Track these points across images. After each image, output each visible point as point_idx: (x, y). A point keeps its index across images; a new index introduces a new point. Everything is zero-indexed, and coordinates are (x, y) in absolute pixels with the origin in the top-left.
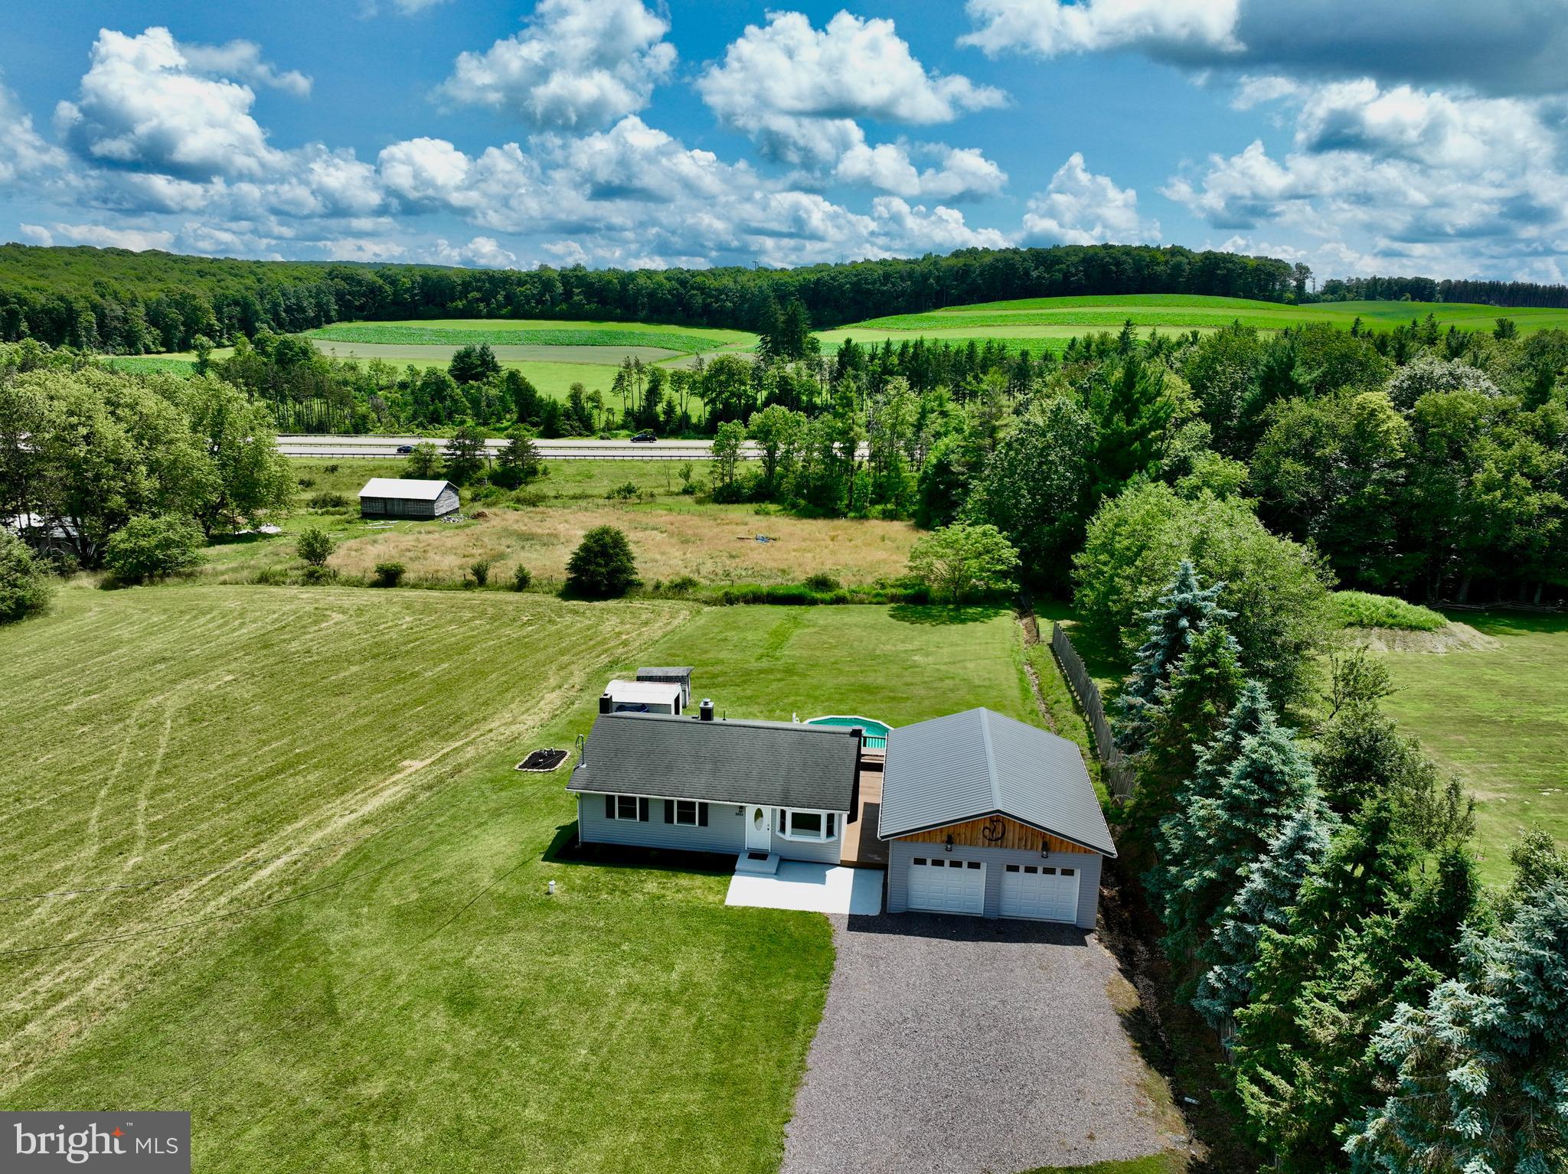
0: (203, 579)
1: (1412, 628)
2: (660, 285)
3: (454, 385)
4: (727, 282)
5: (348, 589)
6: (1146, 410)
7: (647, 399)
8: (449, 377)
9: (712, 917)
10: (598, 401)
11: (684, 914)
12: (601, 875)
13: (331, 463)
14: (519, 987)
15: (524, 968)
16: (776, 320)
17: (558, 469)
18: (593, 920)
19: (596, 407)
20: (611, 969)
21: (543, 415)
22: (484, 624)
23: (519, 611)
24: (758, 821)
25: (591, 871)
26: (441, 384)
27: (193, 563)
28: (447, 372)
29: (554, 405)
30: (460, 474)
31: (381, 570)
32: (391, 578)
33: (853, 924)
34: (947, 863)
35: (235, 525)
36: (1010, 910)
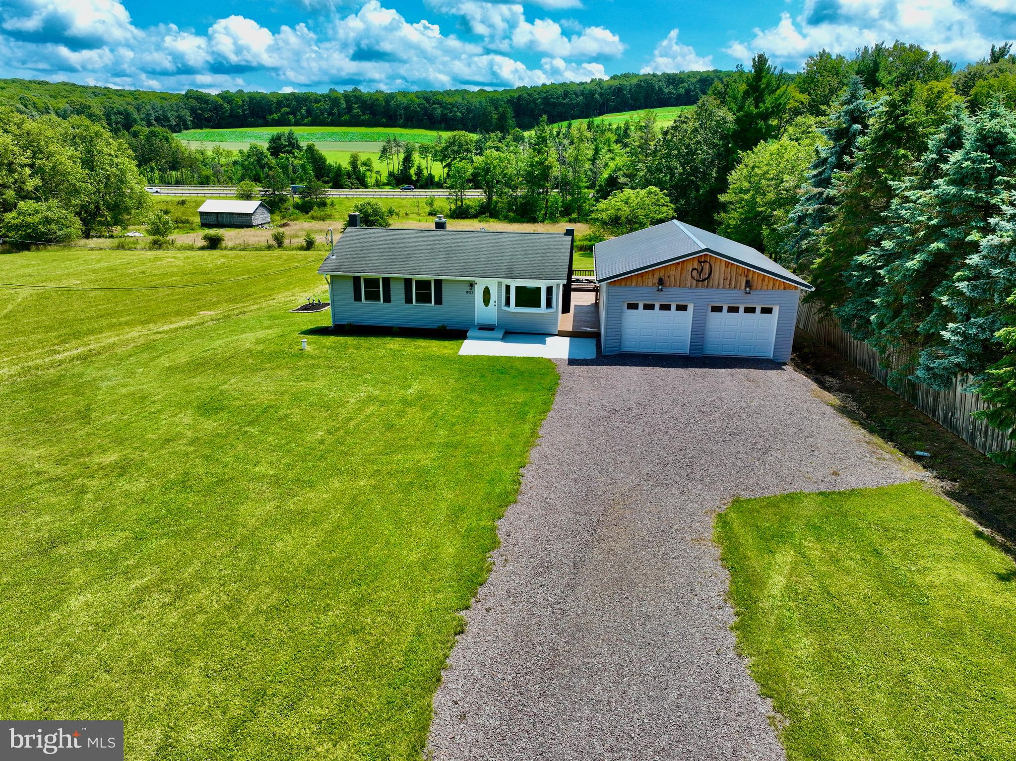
2: (412, 101)
3: (270, 157)
4: (458, 99)
6: (770, 99)
7: (403, 165)
8: (266, 152)
9: (446, 361)
10: (369, 166)
11: (421, 359)
12: (350, 340)
13: (181, 199)
14: (266, 399)
15: (272, 389)
16: (492, 118)
17: (340, 203)
18: (339, 363)
19: (368, 170)
20: (352, 388)
21: (332, 175)
22: (279, 262)
23: (306, 257)
24: (486, 301)
25: (341, 339)
26: (260, 155)
27: (68, 237)
28: (265, 148)
29: (339, 169)
30: (272, 205)
31: (206, 238)
32: (213, 244)
33: (573, 362)
34: (657, 307)
35: (109, 229)
36: (712, 348)
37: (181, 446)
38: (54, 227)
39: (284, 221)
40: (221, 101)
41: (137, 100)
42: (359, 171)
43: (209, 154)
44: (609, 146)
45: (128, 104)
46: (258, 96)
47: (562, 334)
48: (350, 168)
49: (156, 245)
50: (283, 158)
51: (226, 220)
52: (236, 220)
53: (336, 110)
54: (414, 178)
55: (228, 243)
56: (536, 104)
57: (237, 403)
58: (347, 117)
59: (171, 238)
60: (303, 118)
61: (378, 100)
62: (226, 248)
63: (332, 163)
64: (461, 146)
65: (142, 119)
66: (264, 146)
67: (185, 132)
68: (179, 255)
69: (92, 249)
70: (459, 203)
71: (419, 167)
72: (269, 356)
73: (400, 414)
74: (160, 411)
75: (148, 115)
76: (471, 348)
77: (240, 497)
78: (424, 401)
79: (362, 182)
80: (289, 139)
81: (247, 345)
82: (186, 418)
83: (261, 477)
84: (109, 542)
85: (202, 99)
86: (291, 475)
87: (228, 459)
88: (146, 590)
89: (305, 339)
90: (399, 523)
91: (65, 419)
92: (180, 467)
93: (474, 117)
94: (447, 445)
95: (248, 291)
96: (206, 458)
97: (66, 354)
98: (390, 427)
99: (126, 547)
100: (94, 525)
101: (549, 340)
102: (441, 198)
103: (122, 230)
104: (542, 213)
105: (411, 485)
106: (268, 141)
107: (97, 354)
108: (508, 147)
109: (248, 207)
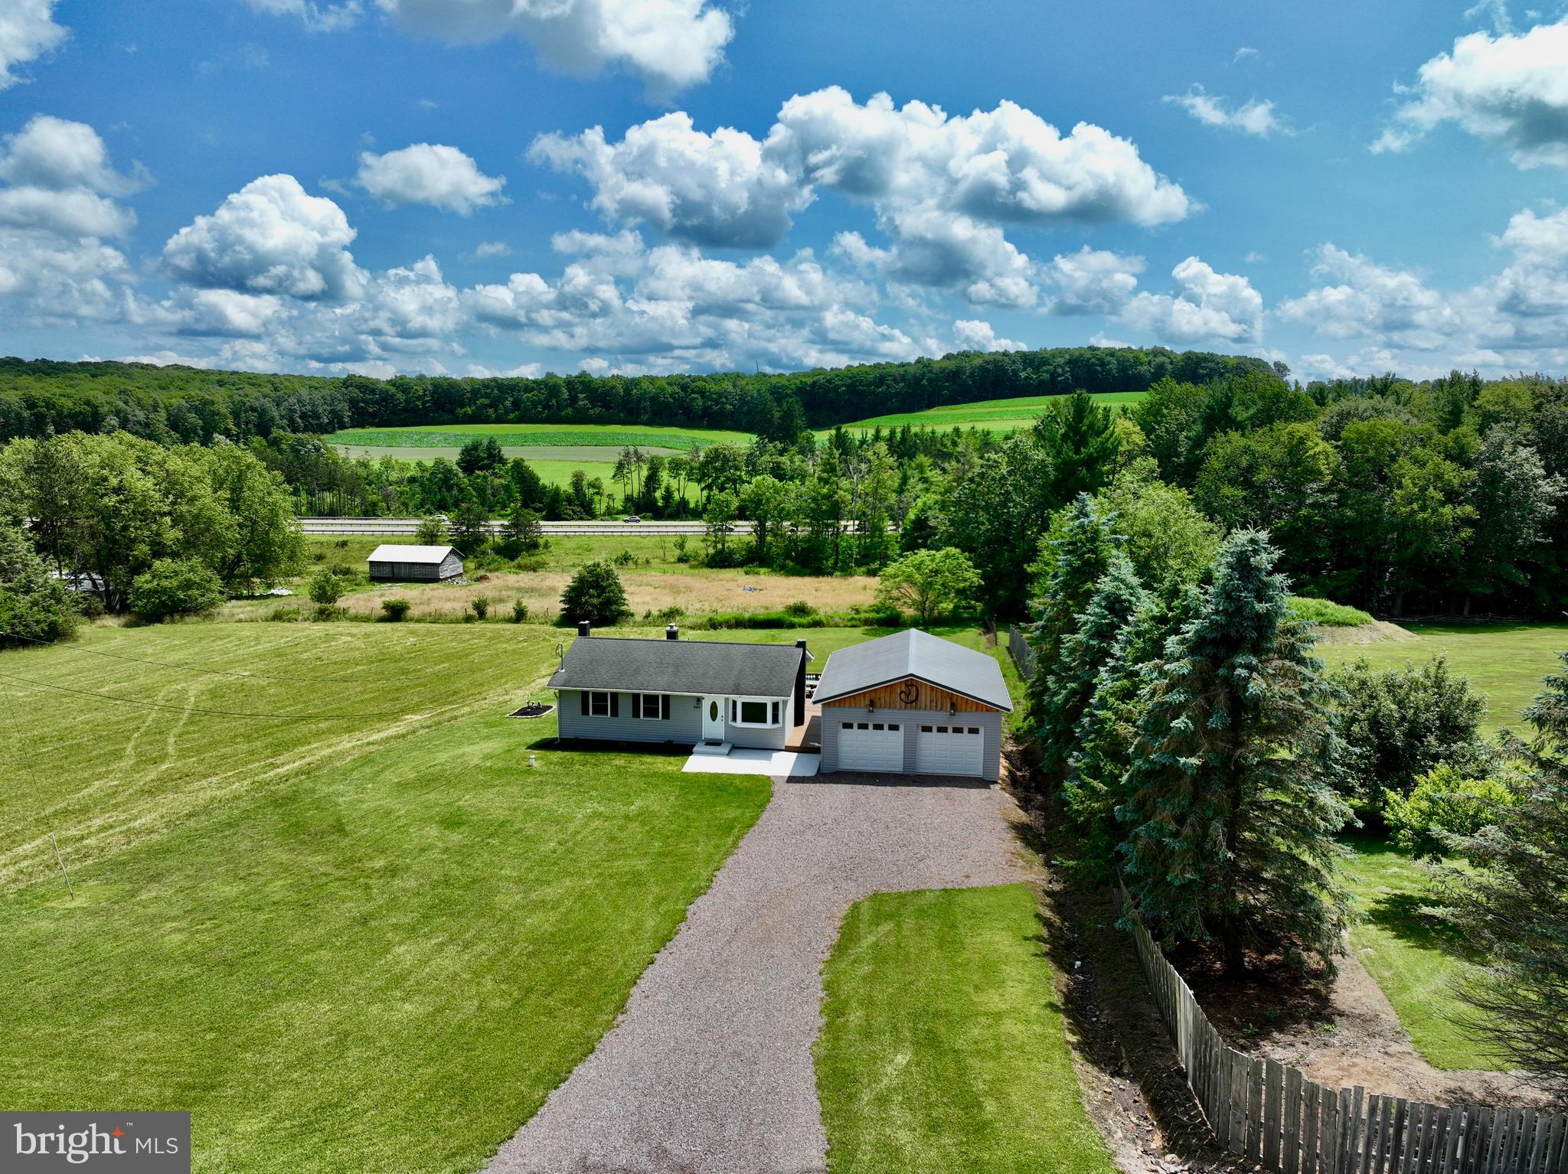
0: (221, 619)
1: (1339, 624)
2: (663, 389)
3: (461, 475)
4: (727, 386)
5: (355, 624)
6: (1094, 443)
7: (646, 486)
8: (455, 467)
9: (669, 778)
10: (599, 488)
11: (645, 776)
12: (576, 756)
13: (341, 539)
14: (501, 814)
15: (505, 805)
16: (773, 416)
17: (558, 543)
18: (566, 780)
19: (597, 493)
20: (579, 804)
21: (546, 500)
22: (482, 642)
23: (515, 634)
24: (714, 714)
25: (567, 754)
26: (448, 473)
27: (211, 604)
28: (454, 464)
29: (557, 491)
30: (465, 547)
31: (387, 606)
32: (396, 613)
33: (791, 780)
34: (871, 727)
35: (249, 586)
36: (926, 767)
37: (435, 854)
38: (196, 592)
39: (481, 572)
40: (393, 390)
41: (276, 389)
42: (584, 495)
43: (376, 465)
44: (922, 472)
45: (265, 396)
46: (445, 384)
47: (789, 749)
48: (571, 490)
49: (324, 615)
50: (478, 477)
51: (403, 572)
52: (417, 572)
53: (554, 401)
54: (660, 503)
55: (414, 612)
56: (839, 394)
57: (475, 818)
58: (570, 410)
59: (340, 603)
60: (507, 412)
61: (614, 387)
62: (411, 620)
63: (547, 484)
64: (726, 460)
65: (282, 417)
66: (452, 456)
67: (339, 432)
68: (354, 631)
69: (240, 621)
70: (720, 546)
71: (667, 489)
72: (499, 773)
73: (621, 829)
74: (407, 825)
75: (292, 410)
76: (698, 764)
77: (492, 892)
78: (644, 816)
79: (587, 511)
80: (488, 449)
81: (476, 761)
82: (433, 831)
83: (507, 878)
84: (404, 919)
85: (365, 386)
86: (532, 876)
87: (478, 864)
88: (443, 944)
89: (534, 755)
90: (616, 908)
91: (323, 832)
92: (440, 871)
93: (751, 412)
94: (659, 854)
95: (454, 687)
96: (460, 863)
97: (287, 767)
98: (612, 839)
99: (419, 922)
100: (389, 909)
101: (776, 755)
102: (693, 530)
103: (270, 586)
104: (831, 562)
105: (628, 883)
106: (459, 450)
107: (318, 768)
108: (792, 462)
109: (435, 554)
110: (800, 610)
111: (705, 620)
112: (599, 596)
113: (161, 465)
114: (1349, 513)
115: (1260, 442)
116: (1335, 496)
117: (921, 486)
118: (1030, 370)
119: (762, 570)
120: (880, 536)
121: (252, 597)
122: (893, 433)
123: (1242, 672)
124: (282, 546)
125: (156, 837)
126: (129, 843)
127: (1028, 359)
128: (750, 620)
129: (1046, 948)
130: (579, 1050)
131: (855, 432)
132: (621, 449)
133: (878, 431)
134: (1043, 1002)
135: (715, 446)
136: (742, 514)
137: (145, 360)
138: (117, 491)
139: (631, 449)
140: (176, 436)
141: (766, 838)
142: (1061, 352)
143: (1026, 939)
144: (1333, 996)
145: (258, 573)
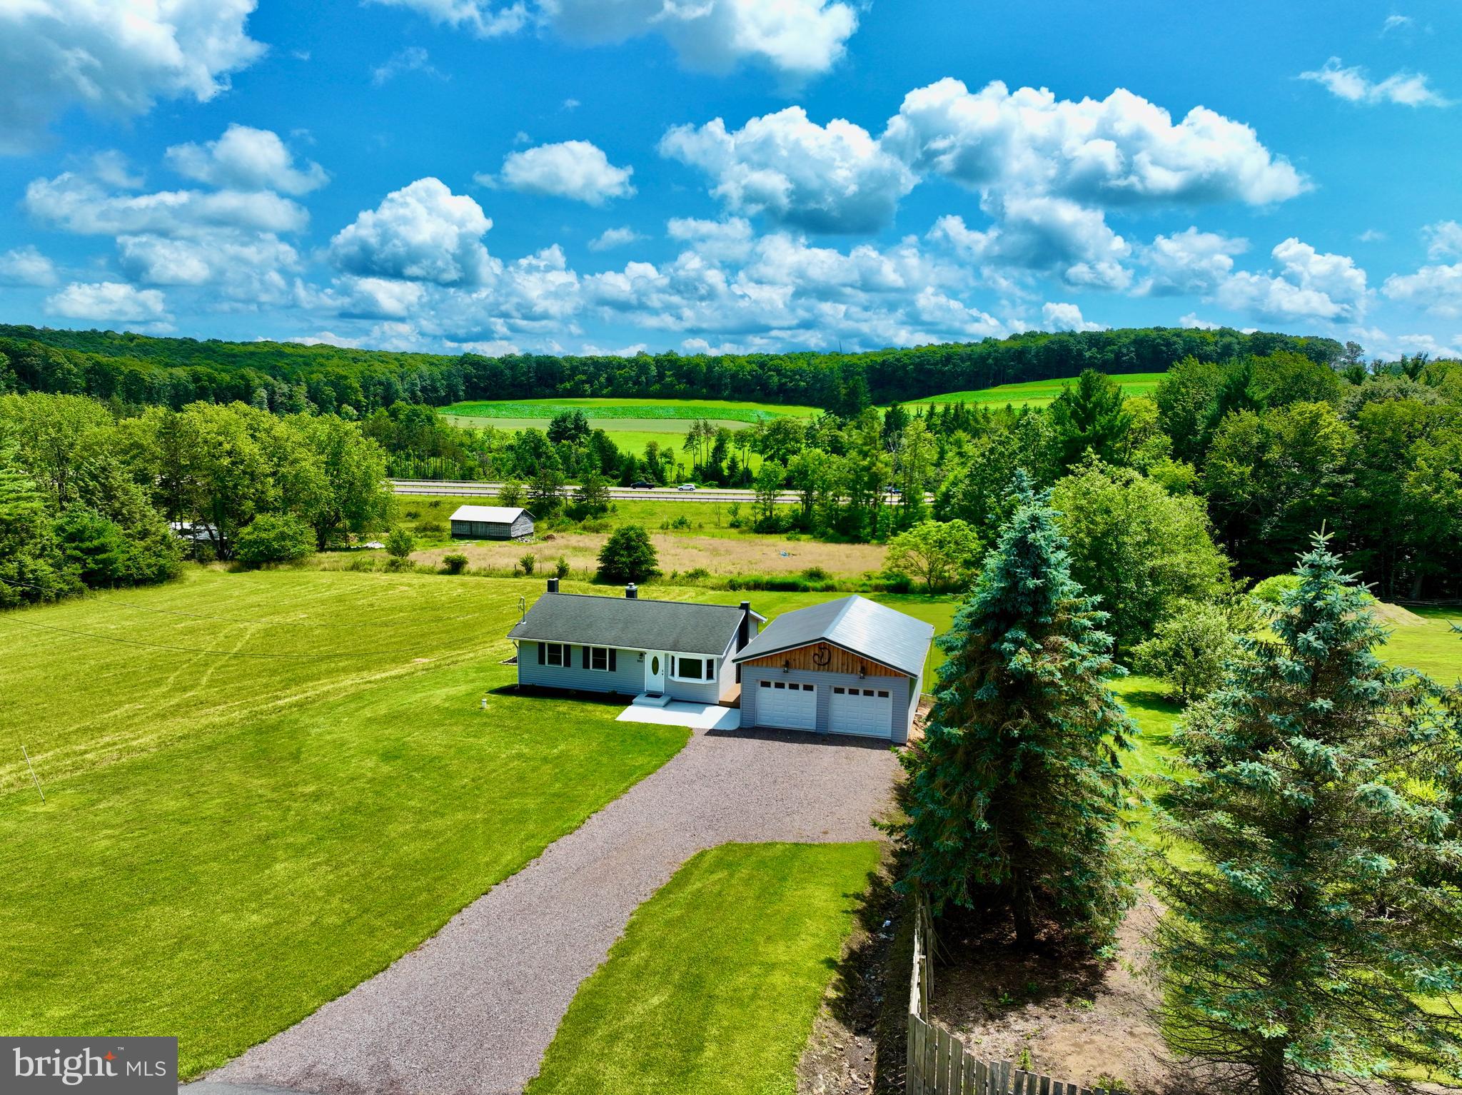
0: (309, 568)
2: (742, 368)
3: (550, 444)
5: (417, 575)
6: (1102, 421)
7: (714, 456)
8: (545, 437)
10: (670, 457)
11: (579, 723)
12: (527, 701)
13: (435, 499)
14: (435, 750)
16: (839, 393)
17: (625, 507)
18: (508, 723)
19: (669, 463)
21: (622, 468)
24: (655, 670)
25: (520, 699)
26: (538, 442)
27: (302, 554)
28: (545, 434)
29: (632, 460)
31: (447, 560)
32: (455, 567)
33: (712, 733)
34: (787, 686)
35: (346, 539)
36: (838, 726)
37: (361, 784)
38: (288, 543)
39: (550, 533)
40: (502, 367)
41: (401, 366)
42: (657, 464)
43: (480, 435)
44: (960, 447)
45: (391, 372)
46: (548, 361)
47: (722, 704)
48: (645, 459)
49: (394, 567)
50: (564, 446)
51: (480, 530)
52: (492, 531)
53: (643, 378)
54: (726, 472)
55: (472, 566)
56: (904, 373)
57: (412, 753)
58: (657, 386)
59: (412, 556)
60: (602, 387)
61: (698, 365)
62: (468, 573)
63: (624, 453)
64: (787, 433)
65: (405, 390)
66: (543, 427)
67: (455, 404)
68: (415, 581)
69: (324, 570)
70: (768, 513)
71: (733, 460)
72: (460, 712)
74: (352, 756)
75: (414, 385)
76: (634, 714)
77: (390, 820)
79: (659, 479)
80: (574, 421)
81: (438, 702)
83: (410, 809)
84: (301, 839)
86: (432, 808)
87: (392, 795)
88: (319, 864)
89: (489, 697)
90: (488, 842)
91: (281, 759)
92: (357, 798)
93: (822, 389)
94: (554, 795)
95: (472, 635)
96: (377, 793)
97: (287, 700)
99: (311, 843)
100: (293, 829)
101: (709, 709)
102: (745, 496)
103: (361, 540)
104: (868, 530)
105: (511, 820)
106: (549, 421)
107: (314, 701)
108: (850, 436)
109: (508, 515)
110: (816, 575)
111: (726, 581)
112: (630, 556)
113: (268, 431)
114: (1364, 493)
115: (1276, 422)
116: (1351, 476)
117: (957, 460)
118: (1094, 350)
119: (804, 537)
120: (915, 507)
121: (348, 549)
122: (947, 409)
123: (1007, 646)
124: (374, 505)
125: (145, 755)
126: (118, 759)
127: (1094, 340)
128: (767, 583)
129: (860, 905)
130: (375, 967)
131: (910, 408)
132: (692, 422)
133: (933, 408)
134: (823, 957)
135: (779, 418)
136: (788, 484)
137: (298, 340)
138: (229, 453)
139: (701, 423)
140: (314, 406)
141: (656, 786)
142: (1126, 332)
143: (846, 896)
144: (1109, 973)
145: (355, 528)
